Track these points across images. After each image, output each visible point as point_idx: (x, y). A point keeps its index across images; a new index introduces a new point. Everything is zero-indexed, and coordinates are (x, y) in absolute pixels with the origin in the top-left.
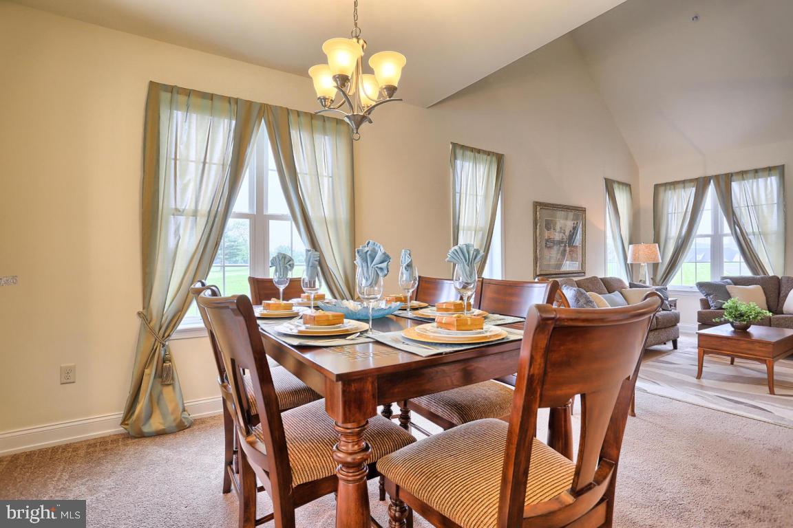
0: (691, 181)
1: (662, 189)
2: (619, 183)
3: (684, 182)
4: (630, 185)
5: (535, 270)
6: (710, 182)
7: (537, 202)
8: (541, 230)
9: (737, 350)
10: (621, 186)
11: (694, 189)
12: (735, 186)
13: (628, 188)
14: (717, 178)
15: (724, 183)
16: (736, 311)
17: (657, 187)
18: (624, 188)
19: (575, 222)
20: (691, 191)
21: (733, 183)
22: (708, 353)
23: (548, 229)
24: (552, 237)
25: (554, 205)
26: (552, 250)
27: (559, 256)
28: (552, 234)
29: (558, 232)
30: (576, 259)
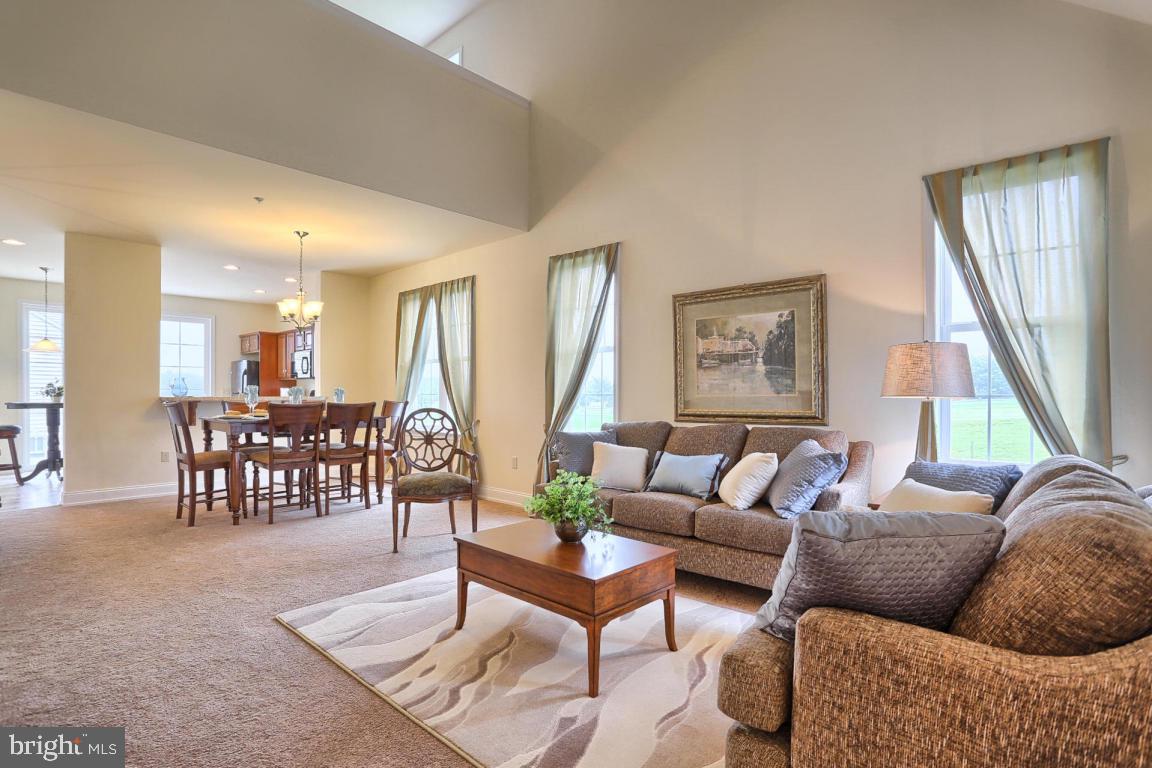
5: (676, 407)
7: (680, 296)
8: (683, 340)
19: (786, 312)
23: (705, 337)
24: (716, 349)
25: (724, 290)
26: (717, 373)
27: (738, 383)
28: (716, 345)
29: (732, 339)
30: (791, 389)
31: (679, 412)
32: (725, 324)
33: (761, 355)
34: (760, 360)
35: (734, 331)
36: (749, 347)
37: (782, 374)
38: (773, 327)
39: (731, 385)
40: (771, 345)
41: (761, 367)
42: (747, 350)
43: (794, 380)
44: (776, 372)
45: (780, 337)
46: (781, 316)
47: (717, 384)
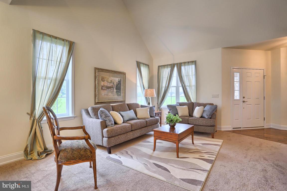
0: (169, 65)
1: (160, 68)
2: (143, 64)
3: (167, 65)
4: (149, 65)
5: (95, 100)
6: (175, 66)
7: (96, 68)
8: (98, 81)
9: (167, 138)
10: (144, 65)
11: (170, 68)
12: (183, 68)
13: (148, 67)
14: (177, 64)
15: (179, 66)
16: (170, 119)
17: (159, 66)
18: (146, 66)
19: (120, 79)
20: (169, 69)
21: (182, 67)
22: (157, 139)
23: (103, 81)
24: (106, 85)
25: (107, 70)
26: (106, 91)
27: (110, 94)
28: (106, 84)
29: (109, 83)
30: (120, 95)
31: (97, 102)
32: (108, 79)
33: (115, 87)
34: (115, 89)
35: (110, 81)
36: (113, 85)
37: (119, 92)
38: (117, 82)
39: (109, 94)
40: (117, 86)
41: (115, 90)
42: (112, 86)
43: (121, 93)
44: (118, 91)
45: (119, 84)
46: (119, 79)
47: (106, 94)
